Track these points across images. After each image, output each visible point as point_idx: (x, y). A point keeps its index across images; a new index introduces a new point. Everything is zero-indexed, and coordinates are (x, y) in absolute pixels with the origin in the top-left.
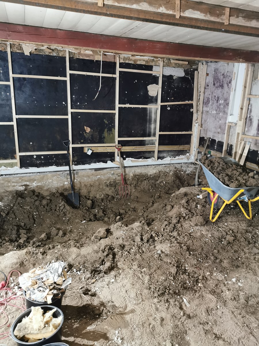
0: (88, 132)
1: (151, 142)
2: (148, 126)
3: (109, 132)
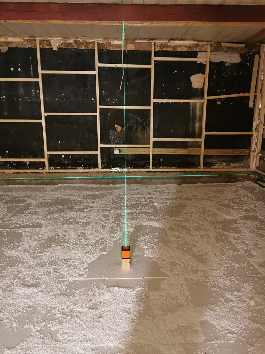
0: (119, 131)
1: (195, 143)
2: (191, 124)
3: (143, 131)
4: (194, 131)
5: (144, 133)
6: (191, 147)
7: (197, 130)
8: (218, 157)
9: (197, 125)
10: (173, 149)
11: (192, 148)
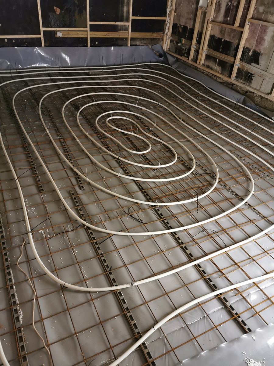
0: (59, 14)
1: (124, 27)
2: (120, 9)
3: (80, 14)
4: (122, 16)
5: (81, 16)
6: (120, 30)
7: (125, 14)
8: (141, 39)
9: (125, 9)
10: (106, 33)
11: (121, 32)
